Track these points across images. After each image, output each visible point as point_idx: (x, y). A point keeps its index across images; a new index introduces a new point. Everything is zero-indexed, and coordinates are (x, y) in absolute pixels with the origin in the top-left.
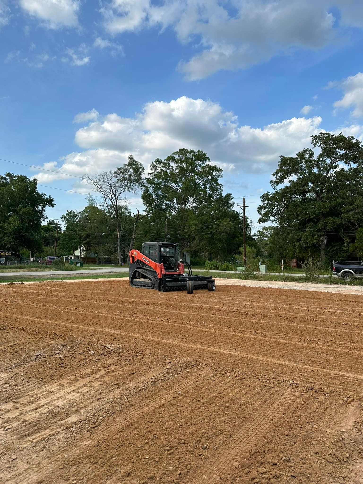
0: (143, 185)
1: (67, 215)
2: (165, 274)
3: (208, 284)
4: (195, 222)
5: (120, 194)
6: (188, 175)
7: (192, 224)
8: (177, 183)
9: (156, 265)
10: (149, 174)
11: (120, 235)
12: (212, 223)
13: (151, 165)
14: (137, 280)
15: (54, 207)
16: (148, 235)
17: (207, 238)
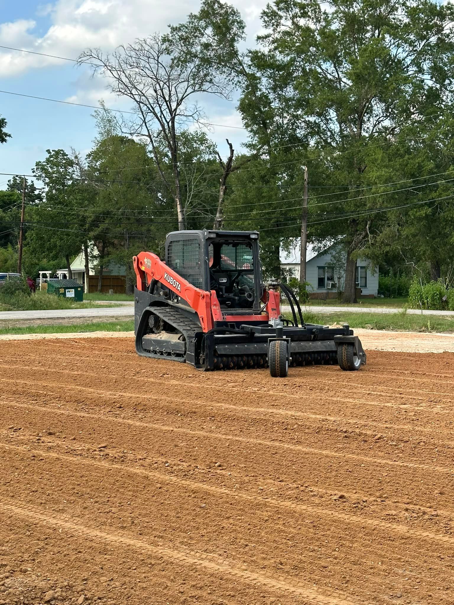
0: (242, 72)
1: (48, 161)
2: (220, 320)
3: (339, 349)
4: (384, 172)
5: (182, 99)
6: (368, 35)
7: (378, 177)
8: (337, 63)
9: (197, 294)
10: (259, 38)
11: (183, 215)
12: (434, 173)
13: (264, 13)
14: (152, 337)
15: (5, 141)
16: (254, 212)
17: (420, 219)
